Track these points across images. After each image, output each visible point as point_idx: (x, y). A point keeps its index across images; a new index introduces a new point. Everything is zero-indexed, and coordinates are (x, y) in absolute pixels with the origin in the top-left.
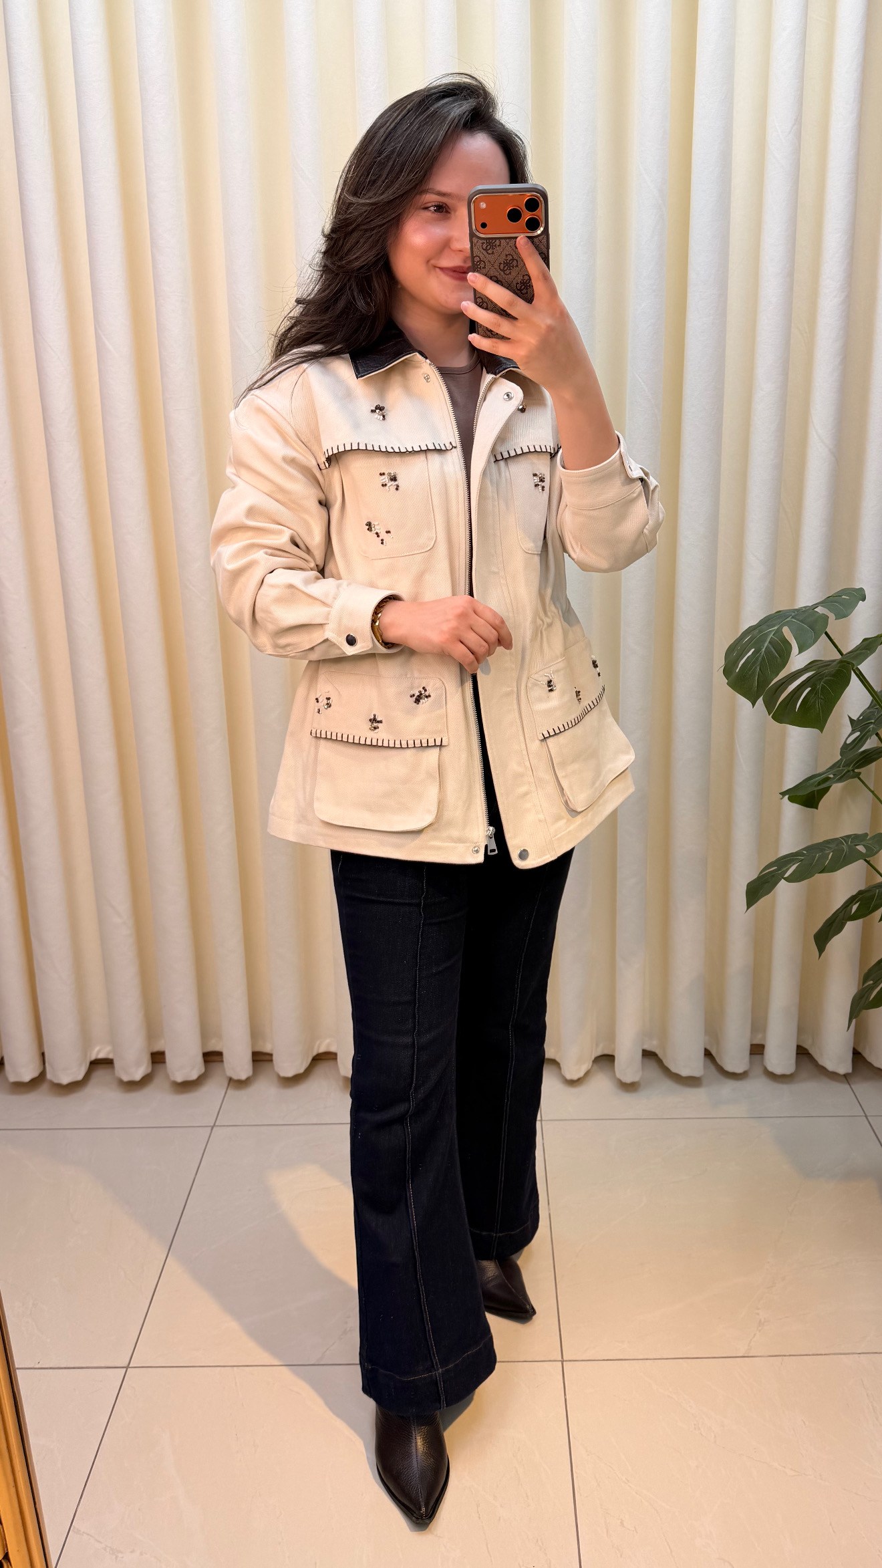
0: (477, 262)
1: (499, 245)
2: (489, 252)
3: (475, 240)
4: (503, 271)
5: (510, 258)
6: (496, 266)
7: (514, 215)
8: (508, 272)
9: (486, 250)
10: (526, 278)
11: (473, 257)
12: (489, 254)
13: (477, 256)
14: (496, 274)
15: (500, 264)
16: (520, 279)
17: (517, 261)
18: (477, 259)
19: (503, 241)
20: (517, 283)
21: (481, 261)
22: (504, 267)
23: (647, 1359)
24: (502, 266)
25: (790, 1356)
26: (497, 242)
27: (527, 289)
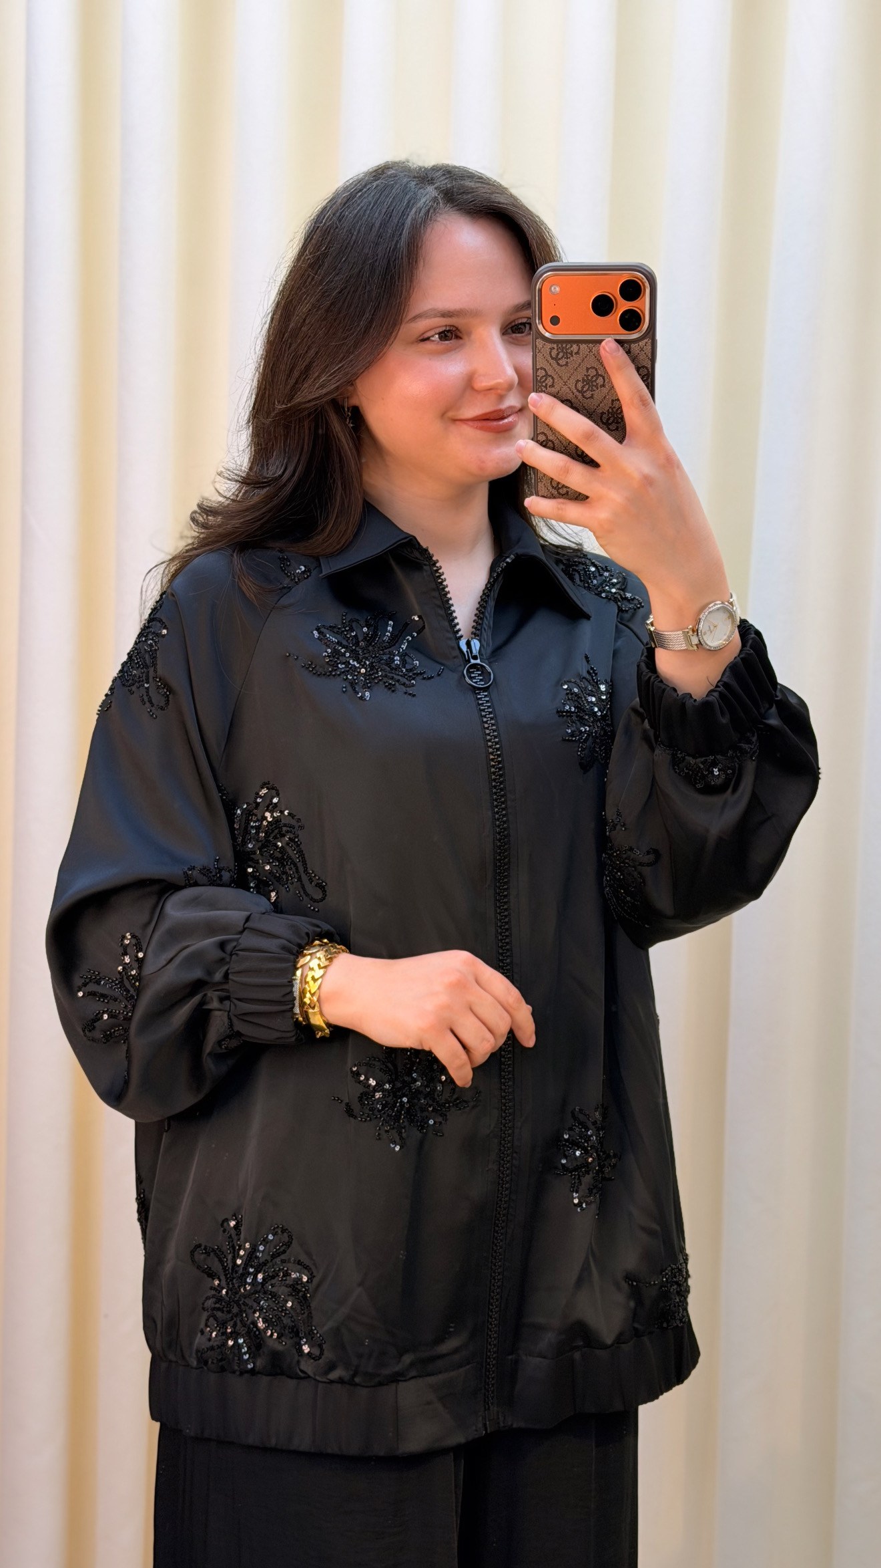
0: (541, 379)
1: (577, 353)
2: (560, 362)
3: (539, 343)
4: (581, 392)
5: (592, 373)
6: (571, 383)
7: (602, 306)
8: (588, 394)
9: (556, 359)
10: (616, 405)
11: (535, 370)
12: (561, 366)
13: (542, 368)
14: (570, 396)
15: (578, 381)
16: (605, 407)
17: (604, 379)
18: (541, 373)
19: (583, 346)
20: (603, 413)
21: (547, 375)
22: (583, 387)
24: (580, 385)
26: (575, 348)
27: (617, 423)
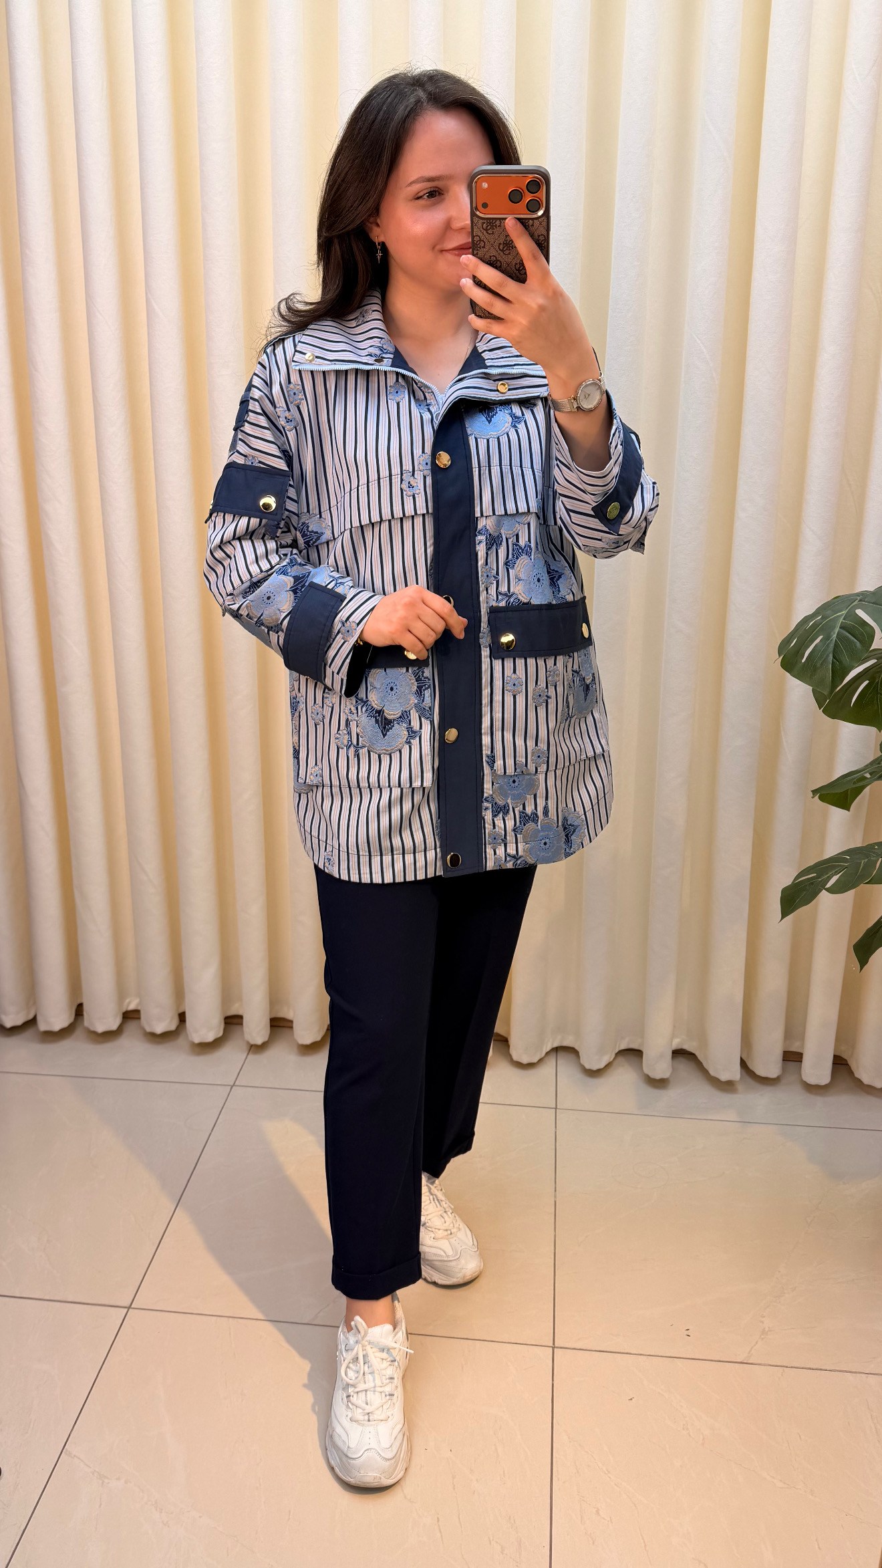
6: (496, 245)
7: (515, 197)
11: (473, 237)
15: (500, 244)
23: (641, 1355)
25: (792, 1367)
